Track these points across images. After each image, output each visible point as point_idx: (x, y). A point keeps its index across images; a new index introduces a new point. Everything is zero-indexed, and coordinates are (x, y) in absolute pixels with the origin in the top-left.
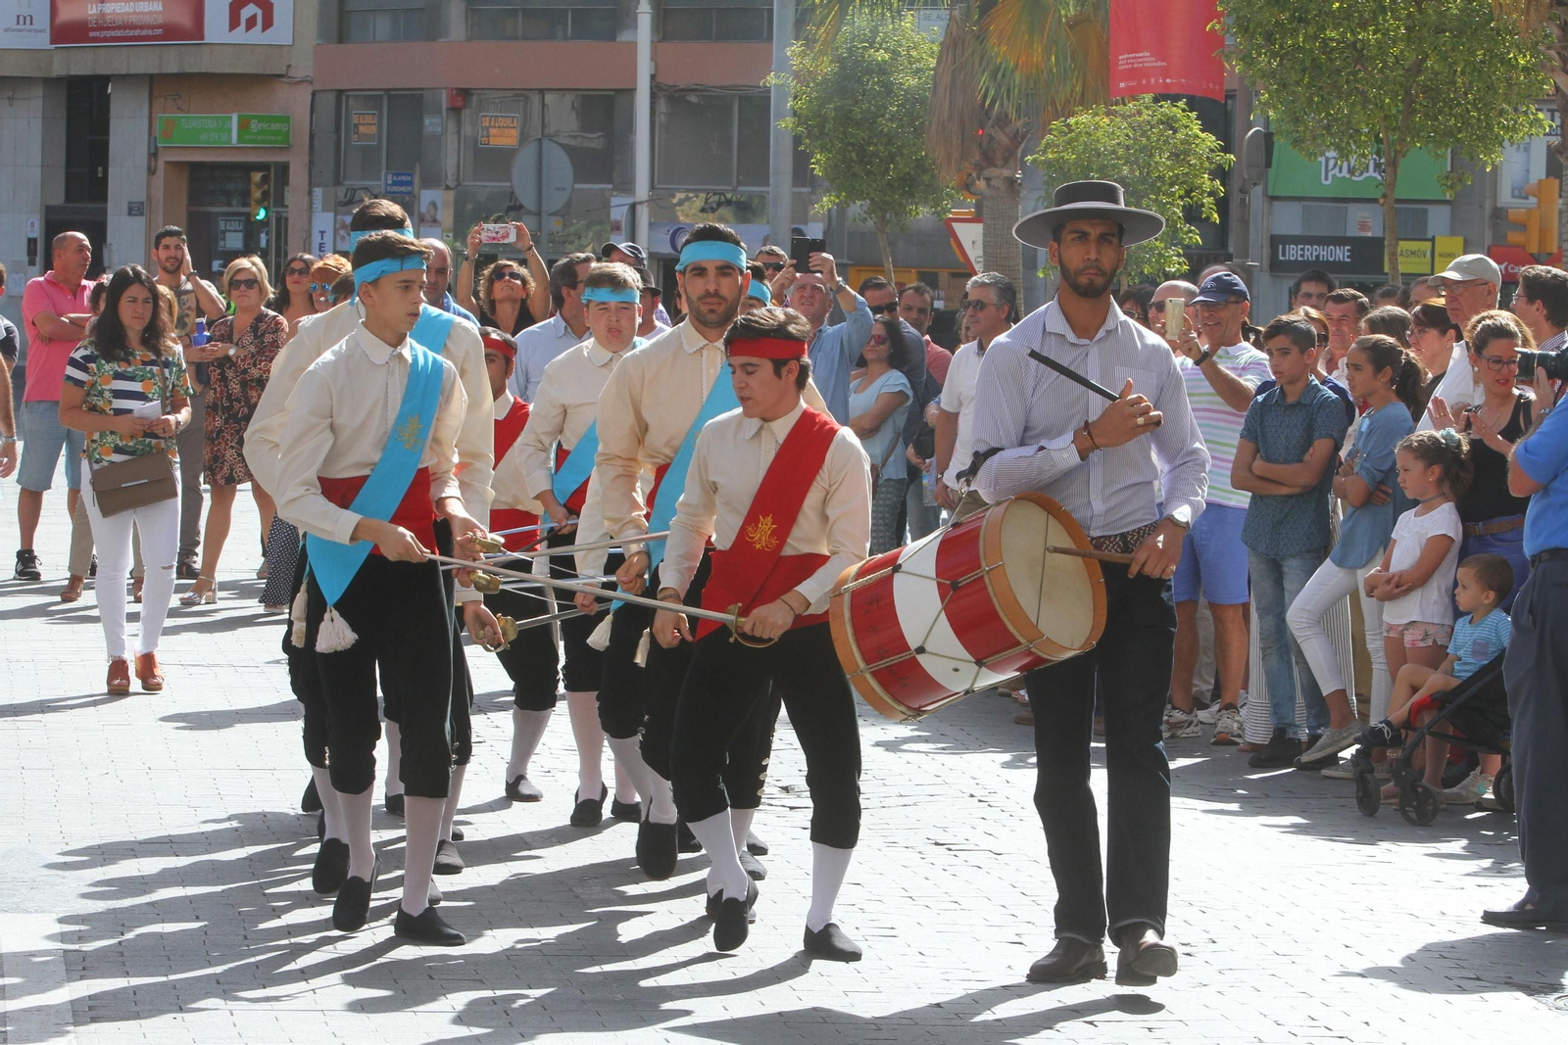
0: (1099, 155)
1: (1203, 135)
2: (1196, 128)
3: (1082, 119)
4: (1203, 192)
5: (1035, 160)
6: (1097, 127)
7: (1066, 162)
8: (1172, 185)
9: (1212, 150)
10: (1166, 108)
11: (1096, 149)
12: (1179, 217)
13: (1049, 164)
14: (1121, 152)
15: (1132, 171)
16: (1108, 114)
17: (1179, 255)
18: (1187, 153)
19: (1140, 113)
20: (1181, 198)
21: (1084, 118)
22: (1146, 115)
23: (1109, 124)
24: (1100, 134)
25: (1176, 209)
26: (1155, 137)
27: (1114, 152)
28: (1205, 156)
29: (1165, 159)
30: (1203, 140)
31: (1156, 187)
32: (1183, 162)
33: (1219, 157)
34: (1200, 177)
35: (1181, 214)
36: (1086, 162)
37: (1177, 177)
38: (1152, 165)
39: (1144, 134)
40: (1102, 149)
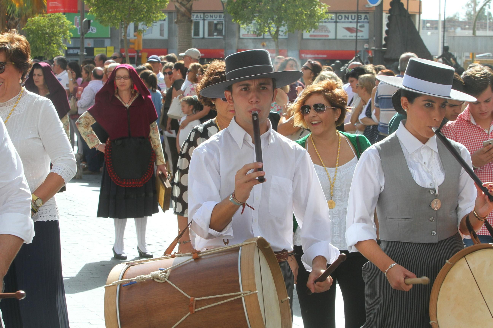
0: (41, 26)
1: (67, 21)
2: (65, 19)
3: (37, 18)
4: (67, 36)
5: (24, 29)
6: (40, 20)
7: (32, 29)
8: (60, 34)
9: (69, 25)
10: (57, 14)
11: (40, 26)
12: (61, 43)
13: (28, 29)
14: (47, 26)
15: (49, 31)
17: (61, 52)
18: (63, 26)
19: (50, 16)
21: (36, 18)
22: (52, 17)
23: (43, 19)
24: (41, 22)
25: (60, 40)
26: (55, 22)
27: (45, 26)
28: (68, 27)
29: (58, 27)
30: (67, 22)
31: (55, 35)
32: (62, 28)
33: (71, 27)
34: (66, 31)
35: (62, 41)
36: (38, 29)
37: (61, 32)
38: (55, 29)
39: (52, 21)
40: (42, 25)
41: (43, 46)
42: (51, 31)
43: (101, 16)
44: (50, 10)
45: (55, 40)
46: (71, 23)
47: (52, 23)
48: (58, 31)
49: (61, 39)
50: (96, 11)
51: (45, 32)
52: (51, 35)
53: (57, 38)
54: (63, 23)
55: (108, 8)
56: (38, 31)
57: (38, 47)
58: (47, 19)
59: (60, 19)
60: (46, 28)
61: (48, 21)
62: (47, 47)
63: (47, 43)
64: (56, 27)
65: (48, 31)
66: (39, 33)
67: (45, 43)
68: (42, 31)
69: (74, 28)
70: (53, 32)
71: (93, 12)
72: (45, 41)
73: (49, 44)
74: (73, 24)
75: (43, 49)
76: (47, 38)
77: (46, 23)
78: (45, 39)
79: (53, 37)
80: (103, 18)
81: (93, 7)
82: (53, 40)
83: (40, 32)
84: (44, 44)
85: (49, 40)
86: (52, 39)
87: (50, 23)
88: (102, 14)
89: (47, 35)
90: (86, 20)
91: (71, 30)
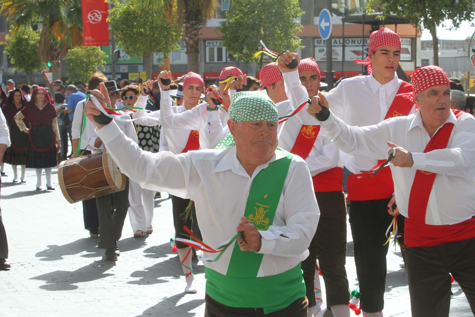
2: (100, 50)
4: (102, 64)
8: (95, 62)
16: (81, 48)
18: (98, 56)
19: (87, 47)
20: (97, 65)
22: (89, 48)
23: (81, 50)
24: (79, 52)
25: (96, 68)
26: (91, 53)
27: (83, 56)
28: (102, 56)
29: (93, 57)
30: (101, 53)
31: (92, 63)
32: (97, 58)
33: (105, 56)
34: (101, 61)
35: (97, 69)
36: (77, 59)
37: (96, 61)
38: (91, 58)
39: (89, 52)
40: (80, 56)
41: (81, 73)
42: (88, 61)
43: (128, 48)
44: (86, 44)
45: (91, 68)
46: (105, 53)
47: (89, 53)
48: (94, 60)
49: (97, 66)
50: (123, 44)
51: (83, 61)
52: (88, 63)
53: (93, 66)
54: (98, 53)
55: (133, 41)
56: (77, 60)
57: (77, 73)
58: (84, 50)
59: (95, 50)
60: (84, 58)
61: (85, 52)
62: (85, 74)
63: (85, 70)
64: (91, 56)
65: (85, 60)
66: (77, 62)
67: (83, 70)
68: (80, 60)
69: (107, 57)
70: (89, 61)
71: (121, 45)
72: (83, 68)
73: (87, 71)
74: (106, 54)
75: (81, 76)
76: (84, 66)
77: (84, 53)
78: (83, 66)
79: (89, 65)
80: (129, 49)
81: (121, 41)
82: (90, 68)
83: (79, 61)
84: (82, 72)
85: (87, 68)
86: (89, 66)
87: (87, 54)
88: (128, 47)
89: (85, 64)
90: (116, 51)
91: (104, 59)
